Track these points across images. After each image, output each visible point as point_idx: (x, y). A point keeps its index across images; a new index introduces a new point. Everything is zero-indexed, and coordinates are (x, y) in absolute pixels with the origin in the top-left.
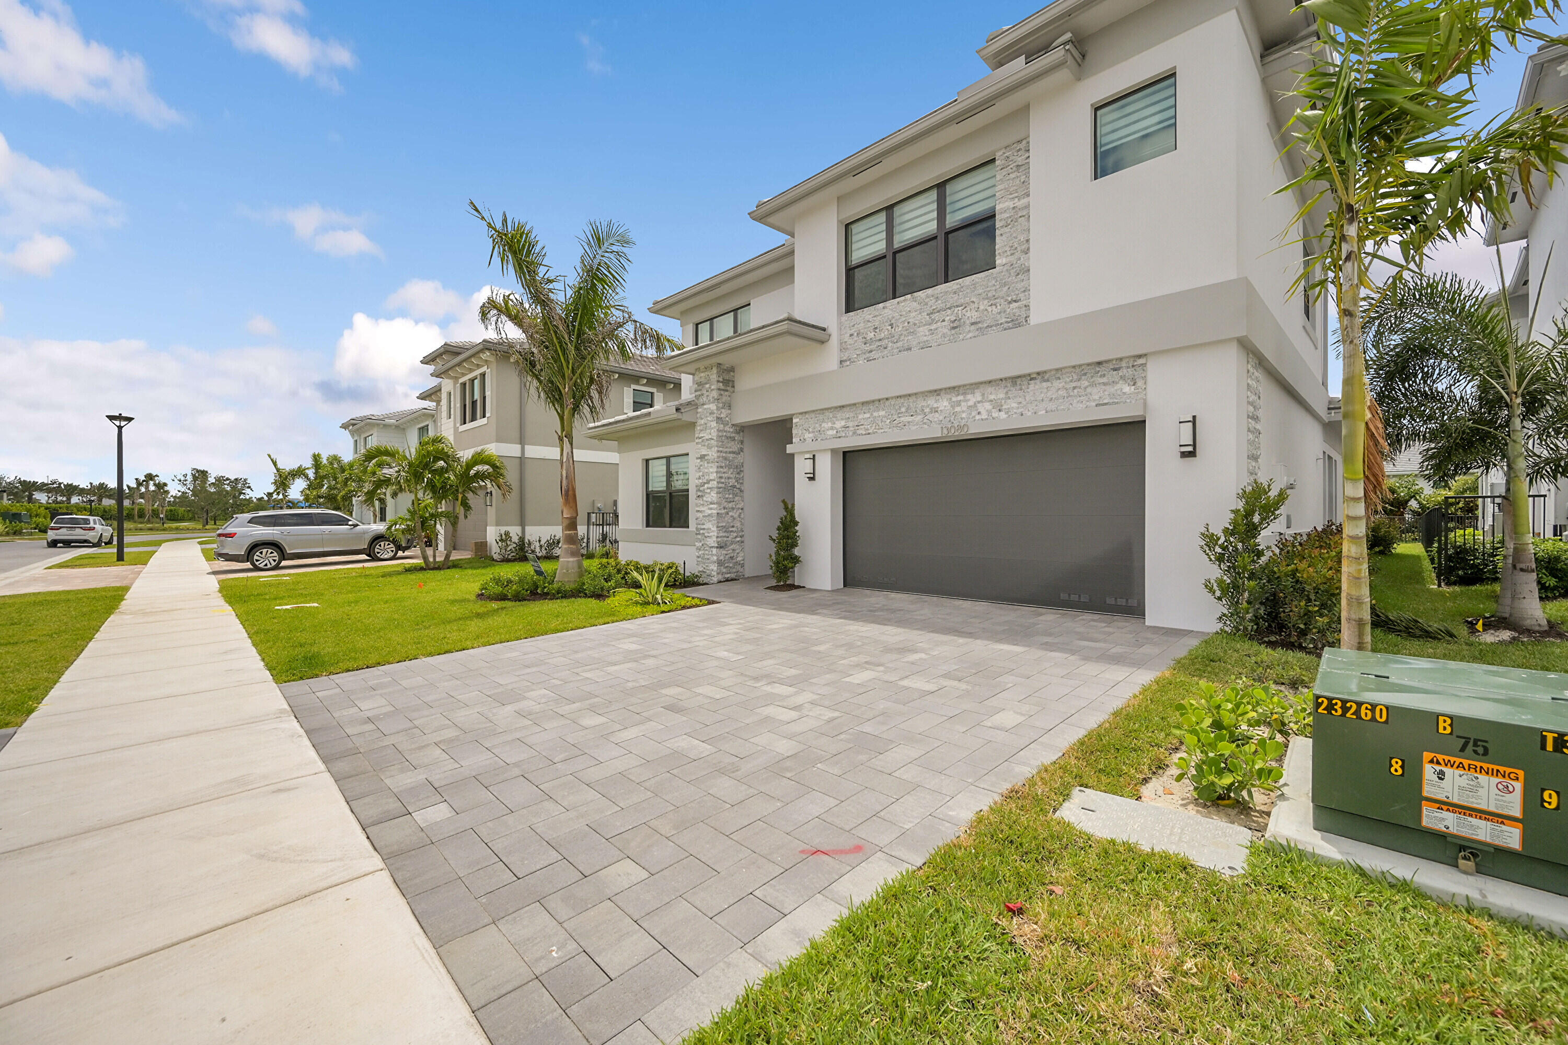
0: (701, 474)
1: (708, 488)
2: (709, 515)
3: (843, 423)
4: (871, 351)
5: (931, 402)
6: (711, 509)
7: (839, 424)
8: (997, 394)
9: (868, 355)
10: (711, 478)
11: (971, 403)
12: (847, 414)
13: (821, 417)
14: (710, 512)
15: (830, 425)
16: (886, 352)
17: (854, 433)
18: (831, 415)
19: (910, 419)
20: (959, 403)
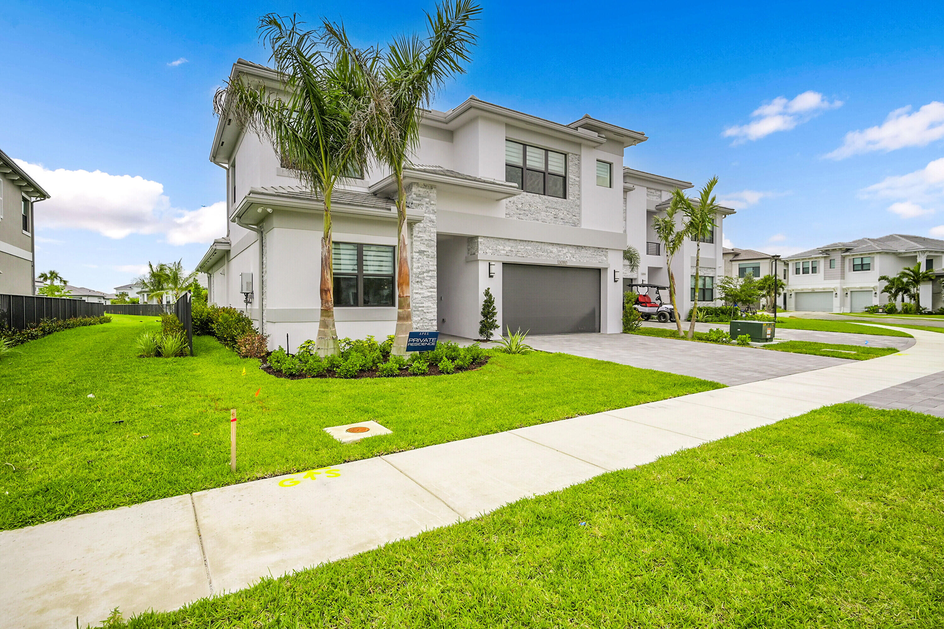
0: (420, 265)
1: (427, 276)
2: (428, 297)
3: (510, 248)
4: (520, 214)
5: (550, 248)
6: (431, 292)
7: (508, 248)
8: (572, 251)
9: (519, 216)
10: (432, 269)
11: (564, 252)
12: (512, 243)
13: (497, 242)
14: (429, 294)
15: (502, 247)
16: (527, 218)
17: (516, 255)
18: (503, 242)
19: (542, 254)
20: (560, 251)
